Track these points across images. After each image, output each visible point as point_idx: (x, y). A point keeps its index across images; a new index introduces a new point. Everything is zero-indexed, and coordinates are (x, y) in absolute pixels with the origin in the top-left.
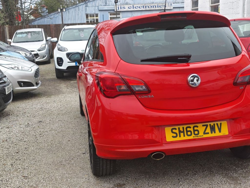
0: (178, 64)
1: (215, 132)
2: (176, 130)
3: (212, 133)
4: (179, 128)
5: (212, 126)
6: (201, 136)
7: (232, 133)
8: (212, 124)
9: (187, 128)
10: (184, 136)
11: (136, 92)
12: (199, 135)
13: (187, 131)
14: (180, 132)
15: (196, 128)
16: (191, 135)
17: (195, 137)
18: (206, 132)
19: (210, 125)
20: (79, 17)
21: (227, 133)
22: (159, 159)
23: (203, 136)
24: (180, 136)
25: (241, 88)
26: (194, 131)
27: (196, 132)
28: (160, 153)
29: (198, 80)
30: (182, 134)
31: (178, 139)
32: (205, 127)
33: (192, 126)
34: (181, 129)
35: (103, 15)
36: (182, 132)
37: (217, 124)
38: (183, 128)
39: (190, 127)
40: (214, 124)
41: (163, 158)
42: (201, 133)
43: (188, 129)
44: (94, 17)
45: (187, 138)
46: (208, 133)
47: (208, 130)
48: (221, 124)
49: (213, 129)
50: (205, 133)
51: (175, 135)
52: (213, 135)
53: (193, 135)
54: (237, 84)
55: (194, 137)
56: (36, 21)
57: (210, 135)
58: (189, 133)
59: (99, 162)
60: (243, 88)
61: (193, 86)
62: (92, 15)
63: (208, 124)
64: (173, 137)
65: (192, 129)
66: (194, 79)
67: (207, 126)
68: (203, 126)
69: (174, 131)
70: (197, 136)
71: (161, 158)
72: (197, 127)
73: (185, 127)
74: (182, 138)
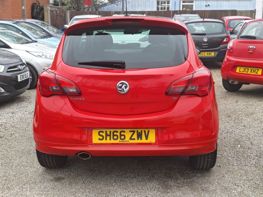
0: (114, 70)
1: (141, 139)
2: (103, 133)
3: (138, 139)
4: (106, 132)
5: (140, 132)
6: (127, 141)
7: (159, 142)
8: (140, 131)
9: (113, 132)
10: (110, 139)
11: (67, 94)
12: (125, 140)
13: (114, 135)
14: (107, 135)
15: (122, 133)
16: (117, 139)
17: (121, 141)
18: (133, 138)
19: (137, 131)
20: (149, 4)
21: (154, 141)
22: (86, 159)
23: (129, 141)
24: (106, 139)
25: (173, 99)
26: (121, 135)
27: (123, 137)
28: (86, 153)
29: (126, 87)
30: (108, 138)
31: (104, 141)
32: (132, 133)
33: (119, 131)
34: (108, 133)
35: (175, 2)
36: (109, 136)
37: (145, 131)
38: (110, 132)
39: (117, 132)
40: (142, 131)
41: (89, 158)
42: (127, 138)
43: (115, 133)
44: (165, 4)
45: (112, 141)
46: (134, 139)
47: (135, 136)
48: (149, 131)
49: (140, 136)
50: (131, 139)
51: (101, 138)
52: (140, 141)
53: (119, 139)
54: (168, 94)
55: (119, 141)
56: (106, 6)
57: (136, 141)
58: (115, 137)
59: (41, 155)
60: (176, 98)
61: (121, 92)
62: (164, 2)
63: (136, 130)
64: (99, 139)
65: (118, 134)
66: (122, 86)
67: (134, 132)
68: (130, 131)
69: (101, 133)
70: (122, 140)
71: (88, 158)
72: (124, 132)
73: (112, 130)
74: (108, 141)
